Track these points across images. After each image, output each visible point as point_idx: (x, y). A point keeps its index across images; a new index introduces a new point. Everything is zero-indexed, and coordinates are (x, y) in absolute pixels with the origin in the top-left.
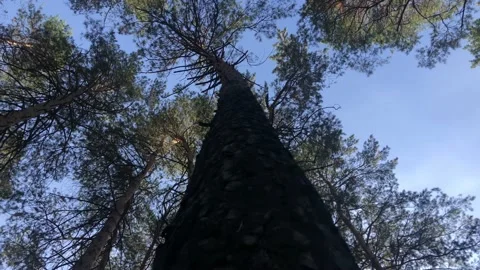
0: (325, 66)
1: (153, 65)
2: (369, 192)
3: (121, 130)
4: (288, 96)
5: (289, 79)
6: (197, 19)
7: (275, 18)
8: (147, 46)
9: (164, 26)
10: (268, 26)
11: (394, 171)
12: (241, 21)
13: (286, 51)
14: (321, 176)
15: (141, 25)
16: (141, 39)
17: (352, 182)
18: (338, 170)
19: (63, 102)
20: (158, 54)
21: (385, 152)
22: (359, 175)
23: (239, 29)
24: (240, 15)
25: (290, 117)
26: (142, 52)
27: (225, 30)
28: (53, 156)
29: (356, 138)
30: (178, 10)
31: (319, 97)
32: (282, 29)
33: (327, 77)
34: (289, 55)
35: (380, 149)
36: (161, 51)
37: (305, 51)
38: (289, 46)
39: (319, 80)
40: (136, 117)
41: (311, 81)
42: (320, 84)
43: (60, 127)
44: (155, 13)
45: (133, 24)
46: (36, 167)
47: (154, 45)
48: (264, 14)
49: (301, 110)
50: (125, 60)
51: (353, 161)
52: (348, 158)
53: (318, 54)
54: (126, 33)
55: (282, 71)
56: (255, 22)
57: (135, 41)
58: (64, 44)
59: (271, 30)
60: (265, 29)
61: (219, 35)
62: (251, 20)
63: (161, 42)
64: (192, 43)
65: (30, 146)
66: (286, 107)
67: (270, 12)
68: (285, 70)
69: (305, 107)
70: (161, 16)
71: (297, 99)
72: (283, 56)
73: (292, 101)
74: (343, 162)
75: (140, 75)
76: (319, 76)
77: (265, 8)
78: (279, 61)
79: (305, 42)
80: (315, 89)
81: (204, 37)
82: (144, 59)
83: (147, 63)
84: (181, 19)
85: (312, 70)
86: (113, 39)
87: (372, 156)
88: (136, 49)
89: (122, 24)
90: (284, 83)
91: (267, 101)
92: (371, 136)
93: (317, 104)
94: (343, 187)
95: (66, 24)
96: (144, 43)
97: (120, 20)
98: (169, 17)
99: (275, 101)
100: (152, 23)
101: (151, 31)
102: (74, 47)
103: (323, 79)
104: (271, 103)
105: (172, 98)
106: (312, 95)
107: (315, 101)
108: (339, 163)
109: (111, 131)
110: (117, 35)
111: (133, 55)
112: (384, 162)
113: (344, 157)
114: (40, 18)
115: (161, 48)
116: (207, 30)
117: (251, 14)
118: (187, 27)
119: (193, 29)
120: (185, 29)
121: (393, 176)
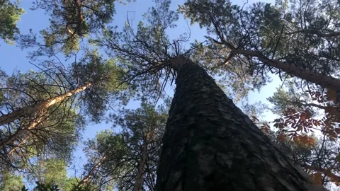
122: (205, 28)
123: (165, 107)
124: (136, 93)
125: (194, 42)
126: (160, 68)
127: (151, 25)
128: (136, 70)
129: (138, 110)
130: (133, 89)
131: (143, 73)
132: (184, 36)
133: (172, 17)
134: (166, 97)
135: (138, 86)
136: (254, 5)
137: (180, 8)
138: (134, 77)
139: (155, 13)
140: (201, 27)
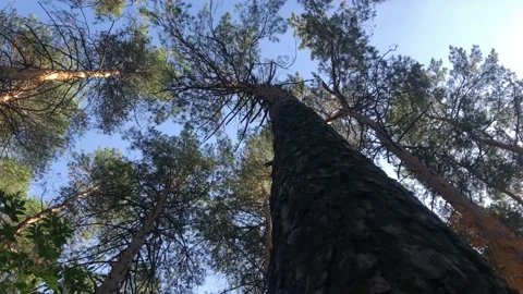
0: (354, 20)
1: (206, 130)
2: (490, 99)
3: (222, 204)
4: (343, 70)
5: (331, 54)
6: (211, 64)
7: (275, 12)
8: (188, 118)
9: (189, 91)
10: (275, 23)
11: (499, 64)
12: (248, 37)
13: (308, 32)
14: (432, 118)
15: (169, 104)
16: (179, 117)
17: (466, 103)
18: (444, 101)
19: (155, 215)
20: (203, 118)
21: (476, 53)
22: (467, 91)
23: (252, 45)
24: (244, 32)
25: (359, 87)
26: (188, 126)
27: (241, 55)
28: (182, 267)
30: (189, 69)
31: (371, 50)
32: (290, 17)
33: (365, 27)
34: (314, 34)
35: (469, 53)
36: (202, 114)
37: (325, 19)
38: (308, 26)
39: (360, 35)
40: (225, 184)
41: (353, 42)
42: (363, 38)
43: (170, 237)
44: (173, 86)
45: (163, 108)
46: (176, 284)
47: (193, 113)
48: (262, 16)
49: (364, 73)
50: (180, 143)
51: (451, 82)
52: (445, 84)
53: (339, 14)
54: (163, 120)
55: (319, 52)
56: (260, 29)
57: (175, 122)
58: (121, 167)
59: (280, 24)
60: (275, 28)
61: (240, 63)
62: (256, 29)
63: (197, 106)
64: (222, 88)
65: (158, 271)
66: (348, 81)
67: (267, 10)
68: (321, 49)
69: (366, 68)
70: (180, 85)
71: (353, 66)
72: (309, 38)
73: (349, 71)
74: (443, 90)
75: (202, 146)
76: (356, 32)
77: (259, 9)
78: (310, 45)
79: (319, 11)
80: (362, 45)
81: (228, 74)
82: (194, 131)
83: (200, 132)
84: (198, 75)
85: (346, 31)
86: (157, 134)
87: (466, 65)
88: (182, 128)
89: (154, 116)
90: (329, 62)
91: (327, 88)
92: (451, 48)
93: (374, 58)
94: (461, 114)
95: (111, 149)
96: (183, 117)
97: (150, 113)
98: (187, 81)
99: (334, 83)
100: (177, 96)
101: (182, 103)
102: (130, 163)
103: (361, 31)
104: (331, 87)
105: (242, 145)
106: (364, 52)
107: (370, 55)
108: (440, 94)
109: (214, 211)
110: (157, 128)
111: (183, 133)
112: (482, 63)
113: (439, 85)
114: (88, 159)
115: (201, 111)
116: (226, 67)
117: (251, 25)
118: (208, 78)
119: (214, 75)
120: (208, 81)
121: (502, 68)
122: (317, 62)
123: (215, 151)
124: (182, 113)
125: (294, 75)
126: (232, 91)
127: (242, 24)
128: (193, 79)
129: (174, 138)
130: (180, 106)
131: (203, 88)
132: (284, 59)
133: (277, 27)
134: (223, 136)
135: (188, 103)
136: (400, 57)
137: (293, 18)
138: (187, 88)
139: (254, 9)
140: (313, 58)
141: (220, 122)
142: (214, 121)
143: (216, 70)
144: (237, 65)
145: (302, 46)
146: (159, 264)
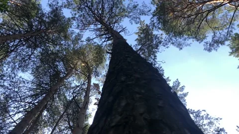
0: (160, 42)
1: (78, 26)
3: (58, 54)
5: (143, 45)
6: (103, 7)
7: (140, 14)
8: (77, 16)
9: (87, 8)
10: (137, 18)
11: (186, 98)
12: (124, 13)
13: (143, 31)
15: (76, 5)
16: (74, 12)
19: (33, 35)
20: (82, 21)
21: (182, 88)
23: (122, 17)
24: (124, 10)
26: (73, 18)
27: (116, 15)
28: (23, 60)
29: (170, 79)
30: (94, 2)
31: (155, 56)
32: (143, 21)
33: (161, 47)
34: (144, 34)
35: (180, 86)
36: (83, 20)
37: (152, 33)
38: (145, 29)
39: (157, 48)
40: (65, 49)
41: (153, 48)
42: (157, 50)
43: (29, 47)
44: (83, 1)
45: (72, 4)
46: (14, 64)
47: (80, 16)
48: (135, 11)
50: (65, 20)
53: (158, 36)
54: (68, 8)
57: (71, 13)
59: (138, 20)
60: (135, 19)
61: (112, 17)
62: (129, 13)
63: (84, 16)
64: (99, 19)
65: (13, 53)
67: (138, 11)
68: (141, 40)
70: (86, 3)
72: (141, 33)
75: (71, 29)
76: (157, 46)
77: (137, 8)
78: (139, 36)
79: (153, 29)
80: (154, 52)
81: (105, 17)
82: (74, 22)
83: (75, 24)
84: (95, 6)
85: (154, 43)
86: (61, 9)
87: (176, 89)
88: (71, 16)
89: (66, 3)
90: (140, 47)
92: (177, 80)
93: (154, 60)
96: (75, 14)
97: (66, 1)
98: (89, 4)
100: (81, 5)
101: (80, 9)
102: (41, 9)
103: (159, 48)
105: (85, 43)
106: (152, 55)
107: (153, 58)
109: (53, 53)
111: (69, 19)
112: (182, 93)
115: (83, 18)
116: (107, 14)
117: (129, 10)
118: (97, 10)
119: (100, 12)
121: (185, 100)
141: (86, 28)
142: (84, 26)
143: (103, 11)
144: (111, 17)
145: (137, 33)
146: (15, 51)
